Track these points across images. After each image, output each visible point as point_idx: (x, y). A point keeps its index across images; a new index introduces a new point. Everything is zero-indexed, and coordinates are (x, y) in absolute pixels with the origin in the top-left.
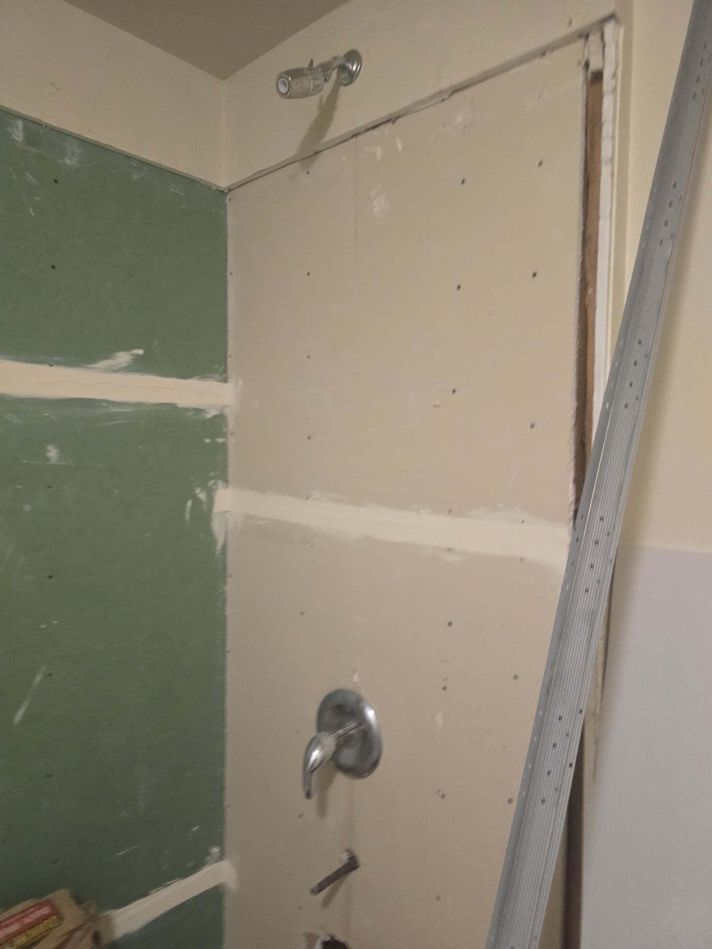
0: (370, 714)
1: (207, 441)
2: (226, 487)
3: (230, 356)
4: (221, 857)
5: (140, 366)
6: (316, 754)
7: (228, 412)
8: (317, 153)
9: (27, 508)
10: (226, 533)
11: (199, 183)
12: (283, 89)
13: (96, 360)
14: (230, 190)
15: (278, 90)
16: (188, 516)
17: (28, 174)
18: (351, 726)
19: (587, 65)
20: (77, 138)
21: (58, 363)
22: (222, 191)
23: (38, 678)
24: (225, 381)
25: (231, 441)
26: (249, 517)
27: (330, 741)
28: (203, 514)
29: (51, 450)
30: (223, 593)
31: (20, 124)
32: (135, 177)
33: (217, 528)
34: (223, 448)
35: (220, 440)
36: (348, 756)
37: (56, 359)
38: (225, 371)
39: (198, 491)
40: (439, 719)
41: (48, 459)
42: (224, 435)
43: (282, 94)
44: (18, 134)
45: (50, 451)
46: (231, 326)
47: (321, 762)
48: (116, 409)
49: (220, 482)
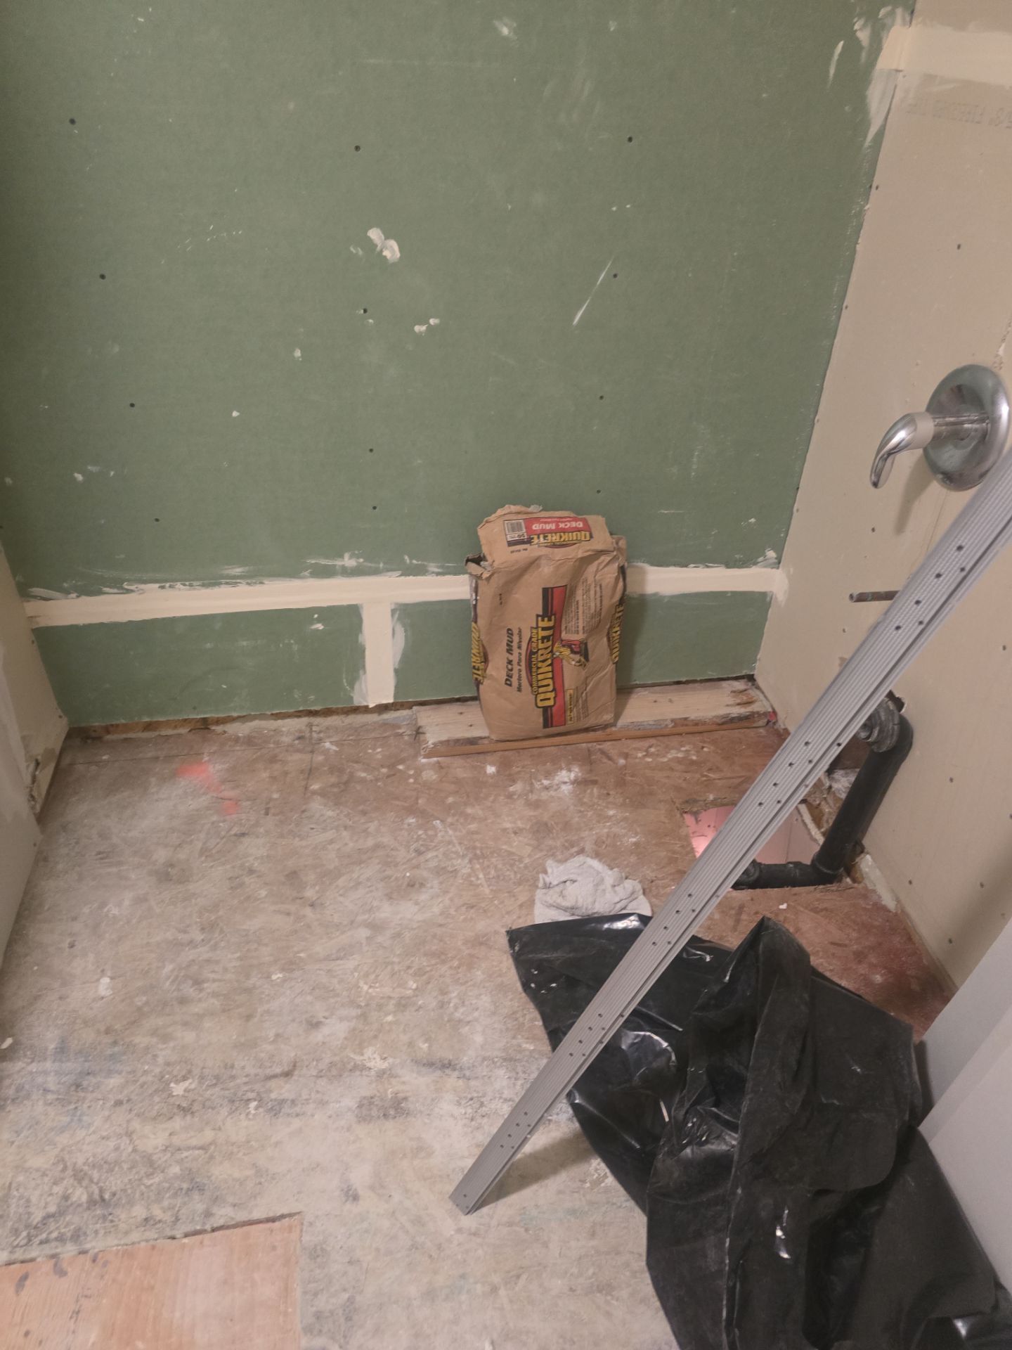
0: (1004, 410)
2: (909, 22)
4: (778, 563)
10: (888, 112)
16: (832, 70)
23: (602, 276)
26: (929, 79)
33: (876, 100)
36: (953, 459)
39: (858, 25)
49: (900, 12)
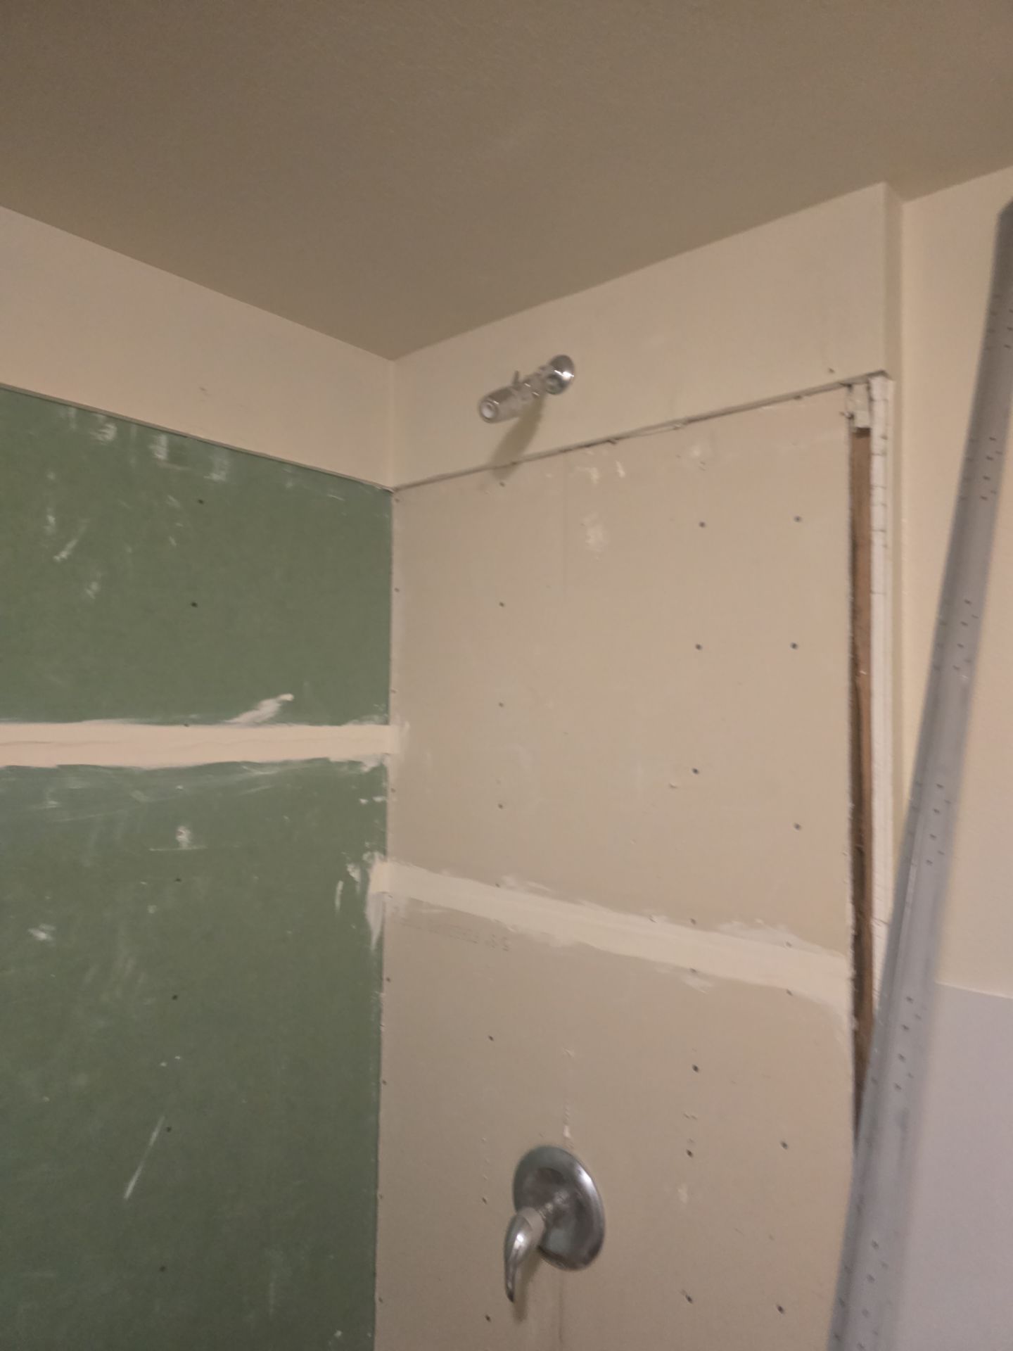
1: (363, 801)
2: (384, 860)
3: (394, 692)
5: (289, 715)
6: (520, 1240)
7: (388, 762)
8: (514, 464)
9: (152, 910)
10: (383, 922)
11: (362, 484)
12: (488, 413)
13: (237, 714)
14: (397, 489)
15: (482, 416)
16: (338, 903)
17: (171, 498)
18: (561, 1198)
19: (852, 417)
20: (227, 448)
21: (195, 722)
22: (388, 491)
23: (155, 1135)
24: (386, 722)
25: (392, 800)
26: (416, 903)
27: (536, 1220)
28: (356, 899)
29: (183, 832)
30: (378, 1002)
31: (163, 439)
32: (289, 485)
33: (373, 915)
34: (381, 810)
35: (378, 799)
36: (560, 1240)
37: (193, 716)
38: (387, 710)
39: (350, 868)
40: (683, 1193)
41: (178, 844)
42: (383, 792)
43: (487, 418)
44: (161, 451)
45: (181, 833)
46: (395, 654)
47: (528, 1250)
48: (258, 773)
49: (377, 854)
